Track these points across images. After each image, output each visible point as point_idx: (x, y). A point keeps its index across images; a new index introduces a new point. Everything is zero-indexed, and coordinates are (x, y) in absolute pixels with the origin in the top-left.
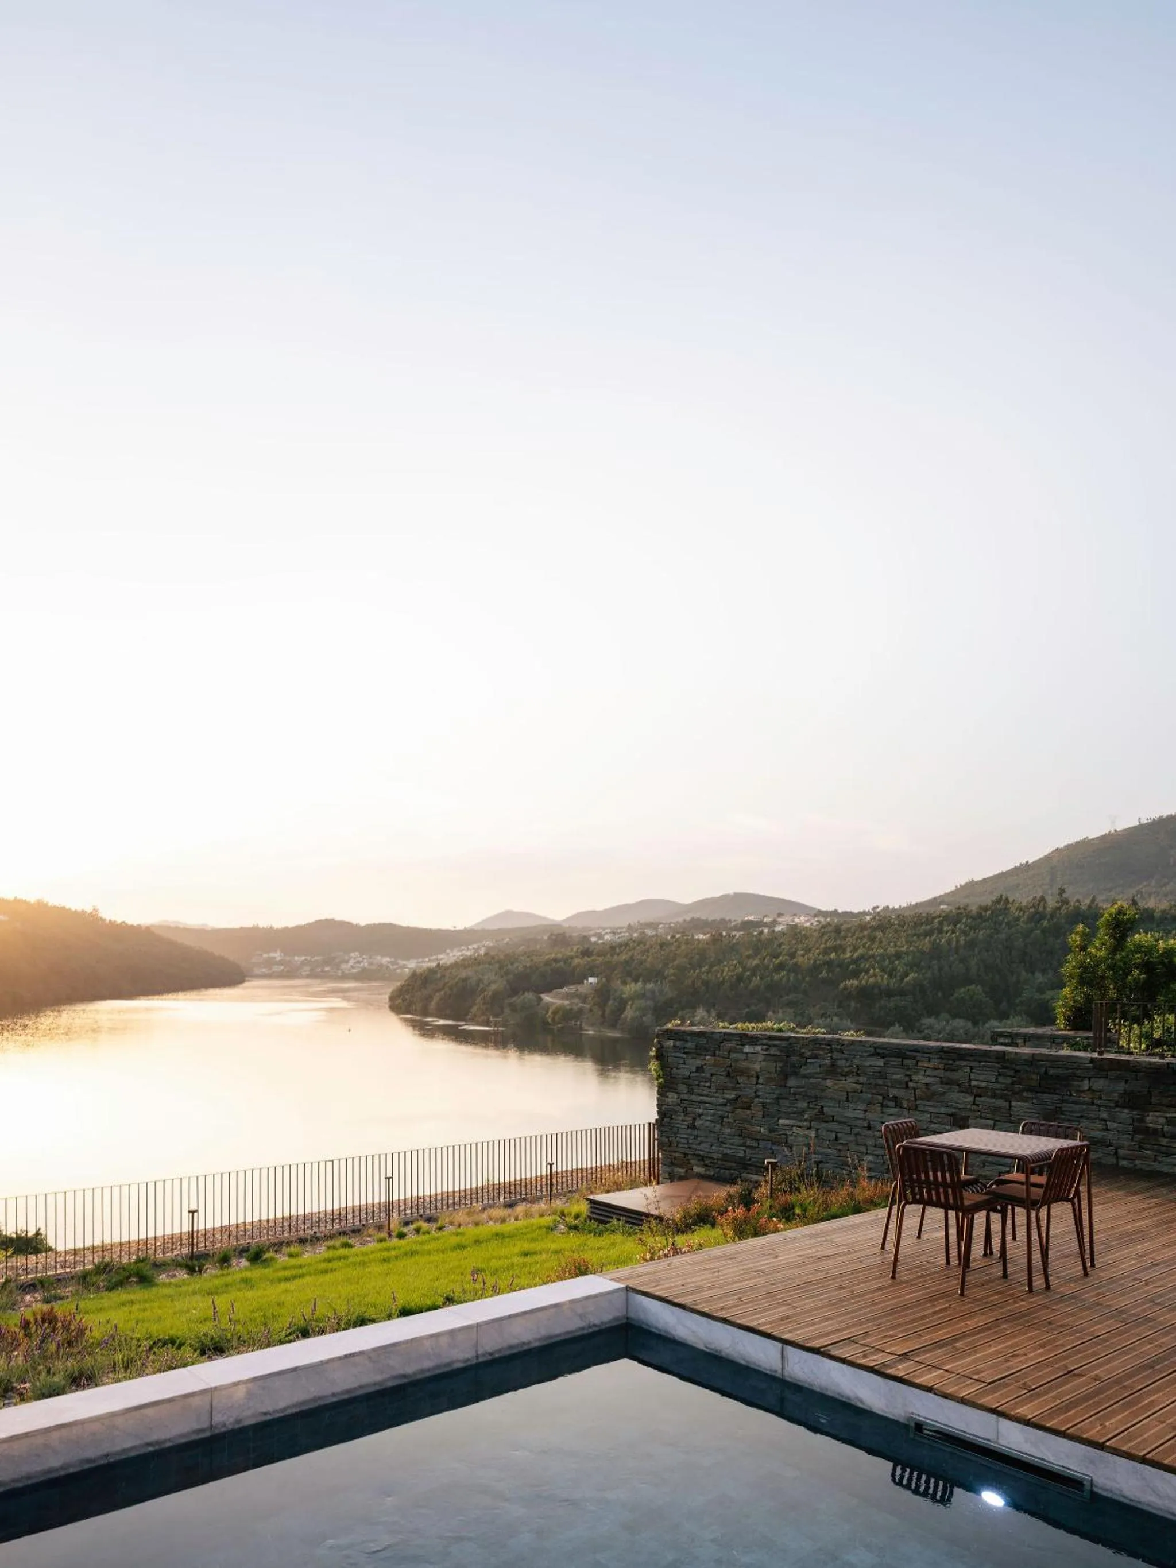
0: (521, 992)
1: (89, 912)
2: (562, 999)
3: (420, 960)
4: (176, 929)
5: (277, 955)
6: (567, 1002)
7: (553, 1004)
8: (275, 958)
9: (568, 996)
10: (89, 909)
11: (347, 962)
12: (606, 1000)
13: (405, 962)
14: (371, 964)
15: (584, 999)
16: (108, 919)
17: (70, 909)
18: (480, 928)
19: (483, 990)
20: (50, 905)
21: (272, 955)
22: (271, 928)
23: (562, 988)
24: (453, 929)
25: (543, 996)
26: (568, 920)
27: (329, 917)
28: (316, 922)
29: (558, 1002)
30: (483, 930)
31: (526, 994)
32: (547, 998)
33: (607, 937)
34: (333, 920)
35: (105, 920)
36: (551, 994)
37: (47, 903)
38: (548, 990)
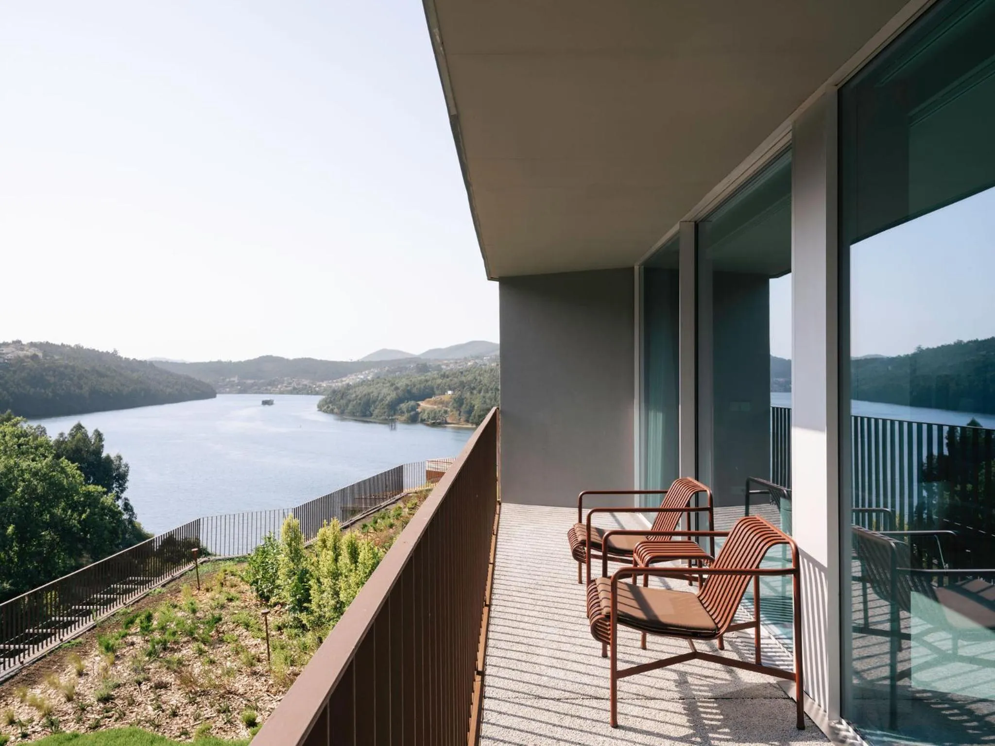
0: (406, 401)
1: (111, 352)
2: (432, 404)
3: (330, 381)
4: (167, 363)
5: (235, 379)
6: (435, 407)
7: (428, 408)
8: (234, 381)
9: (435, 403)
10: (111, 351)
11: (283, 383)
12: (461, 404)
13: (321, 383)
14: (298, 384)
15: (446, 404)
16: (124, 357)
17: (98, 351)
18: (367, 360)
19: (382, 400)
20: (84, 348)
21: (232, 379)
22: (231, 361)
23: (431, 397)
24: (350, 361)
25: (420, 403)
26: (424, 354)
27: (269, 354)
28: (260, 357)
29: (429, 406)
30: (370, 362)
31: (409, 402)
32: (423, 404)
33: (452, 366)
34: (271, 356)
35: (122, 358)
36: (423, 402)
37: (83, 347)
38: (423, 399)
